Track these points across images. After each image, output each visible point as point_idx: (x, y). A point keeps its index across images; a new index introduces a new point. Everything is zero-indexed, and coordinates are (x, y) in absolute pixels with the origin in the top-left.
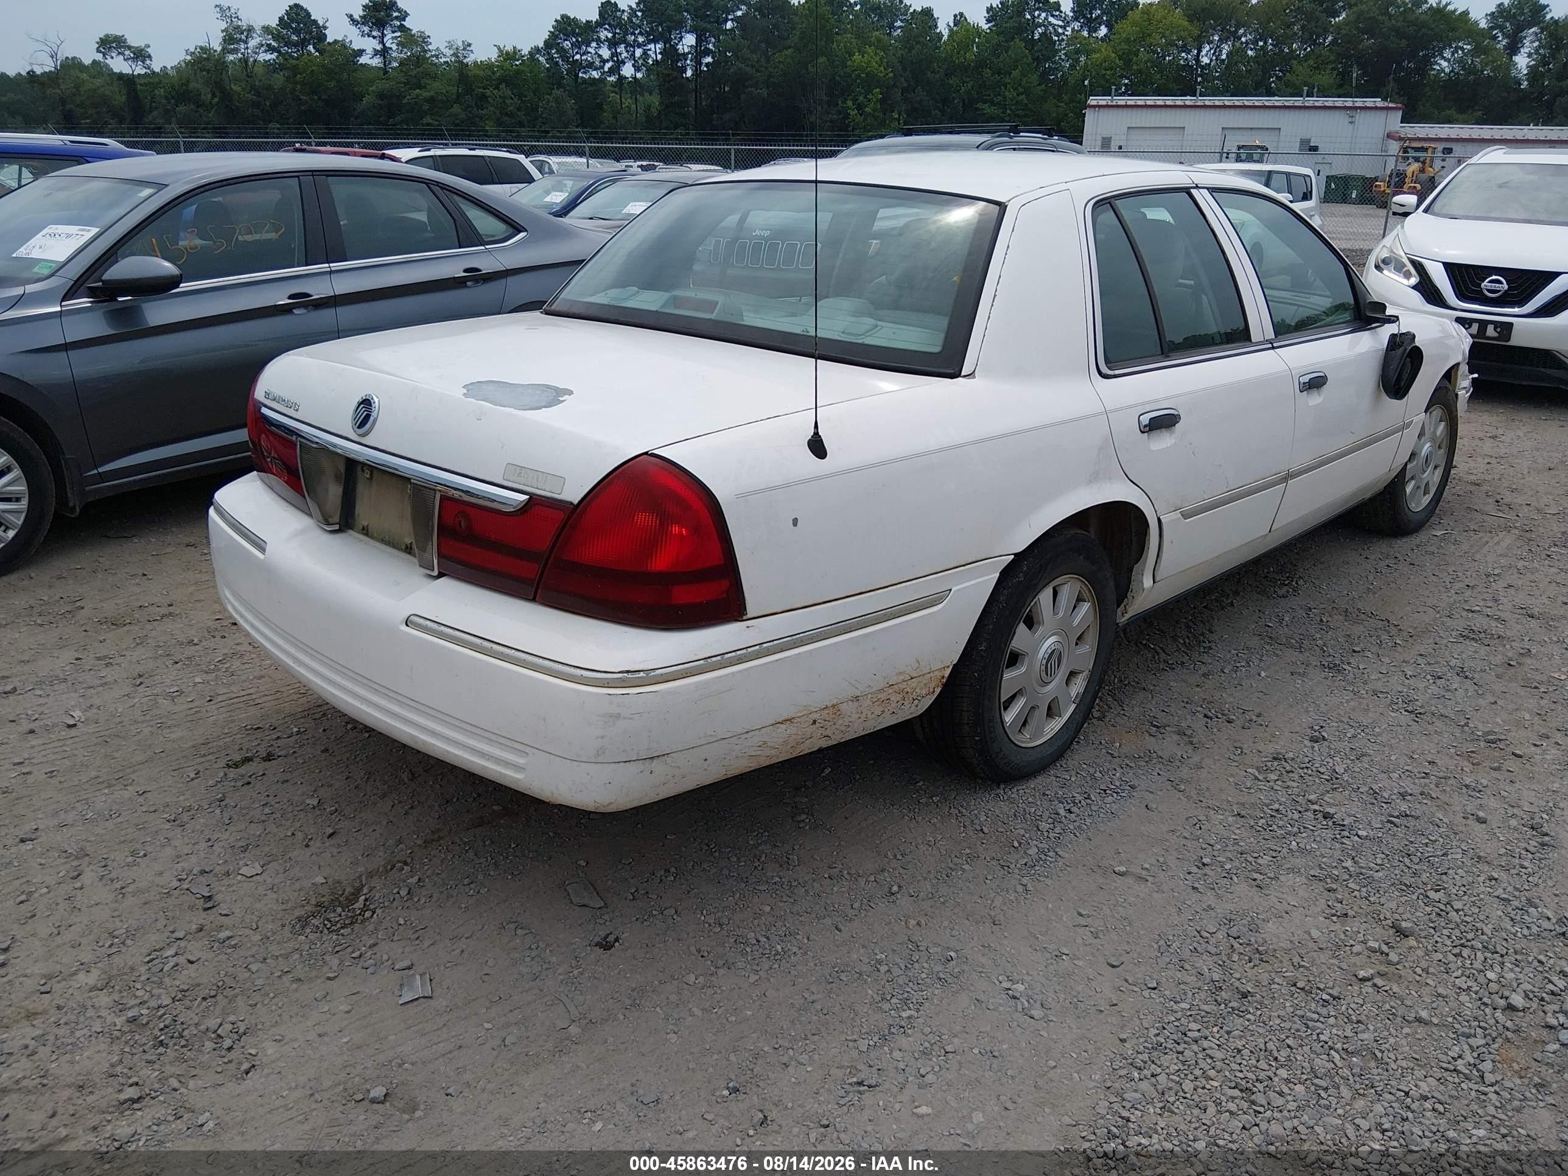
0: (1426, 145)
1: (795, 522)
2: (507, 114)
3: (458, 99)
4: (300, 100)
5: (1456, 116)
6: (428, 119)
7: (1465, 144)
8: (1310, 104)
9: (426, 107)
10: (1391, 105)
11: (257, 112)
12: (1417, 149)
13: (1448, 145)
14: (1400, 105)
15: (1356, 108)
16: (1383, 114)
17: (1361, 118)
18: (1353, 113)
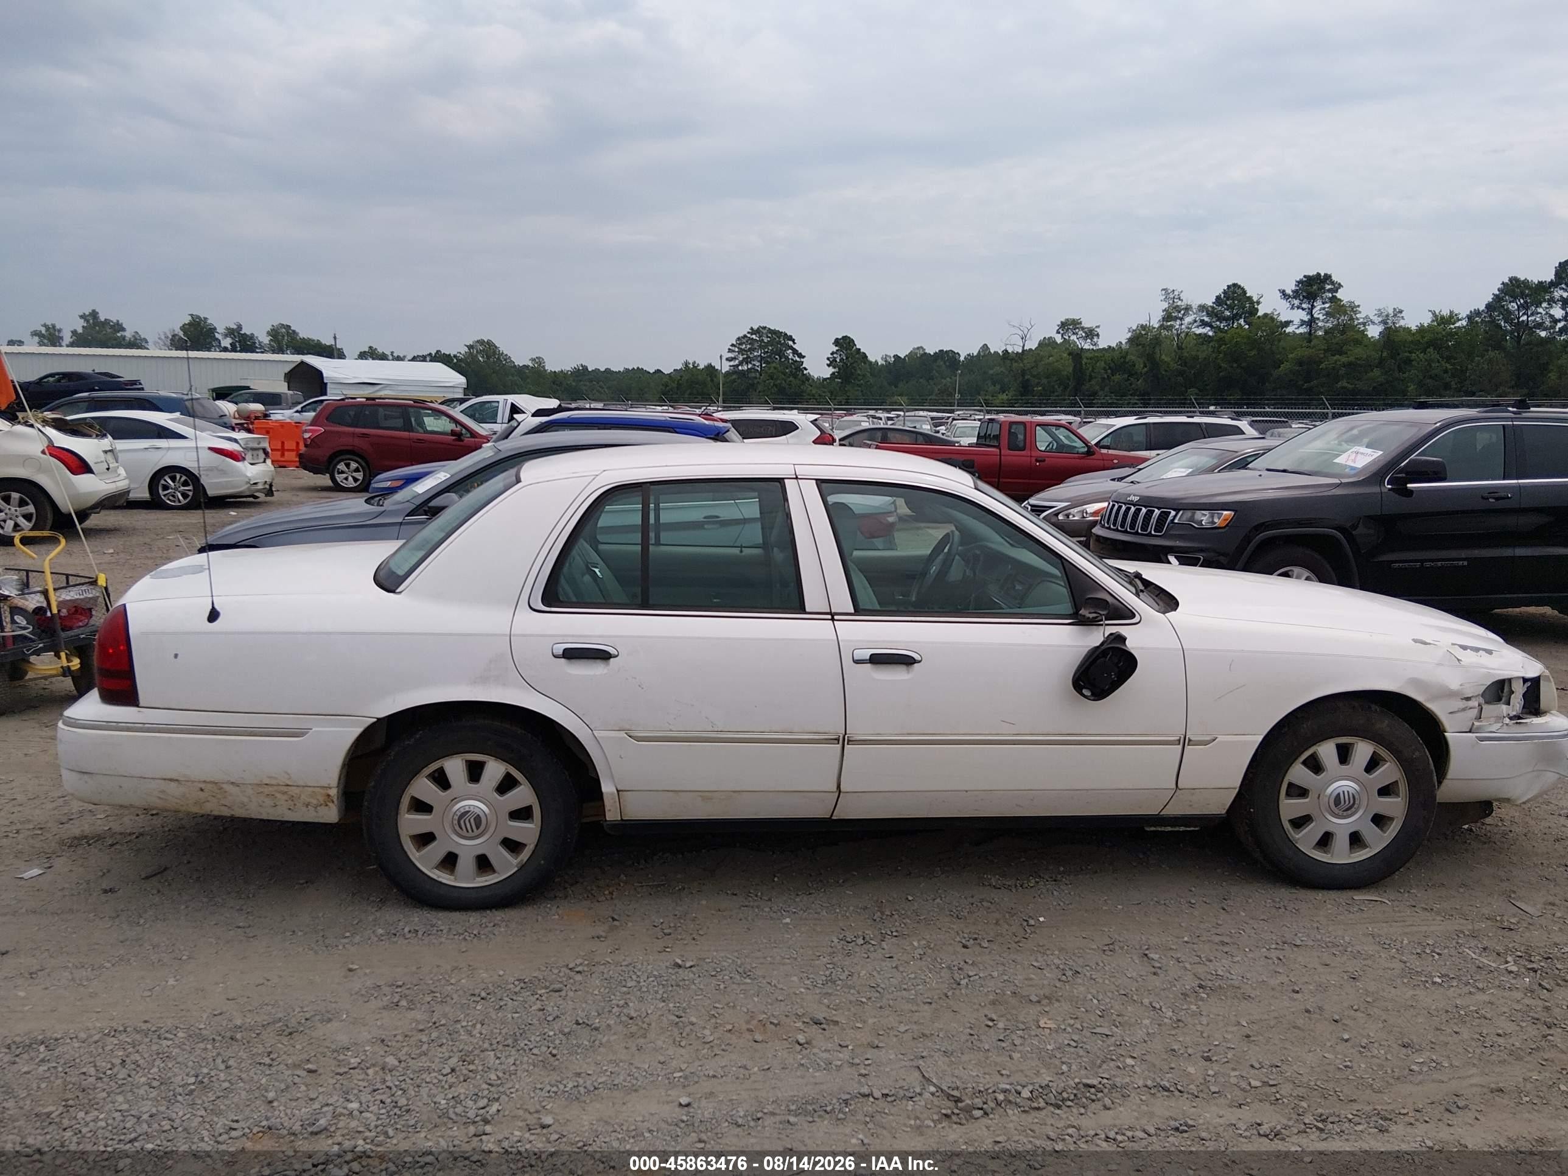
1: (176, 656)
2: (1431, 377)
3: (1381, 363)
4: (1220, 367)
6: (1343, 383)
9: (1343, 371)
11: (1180, 379)
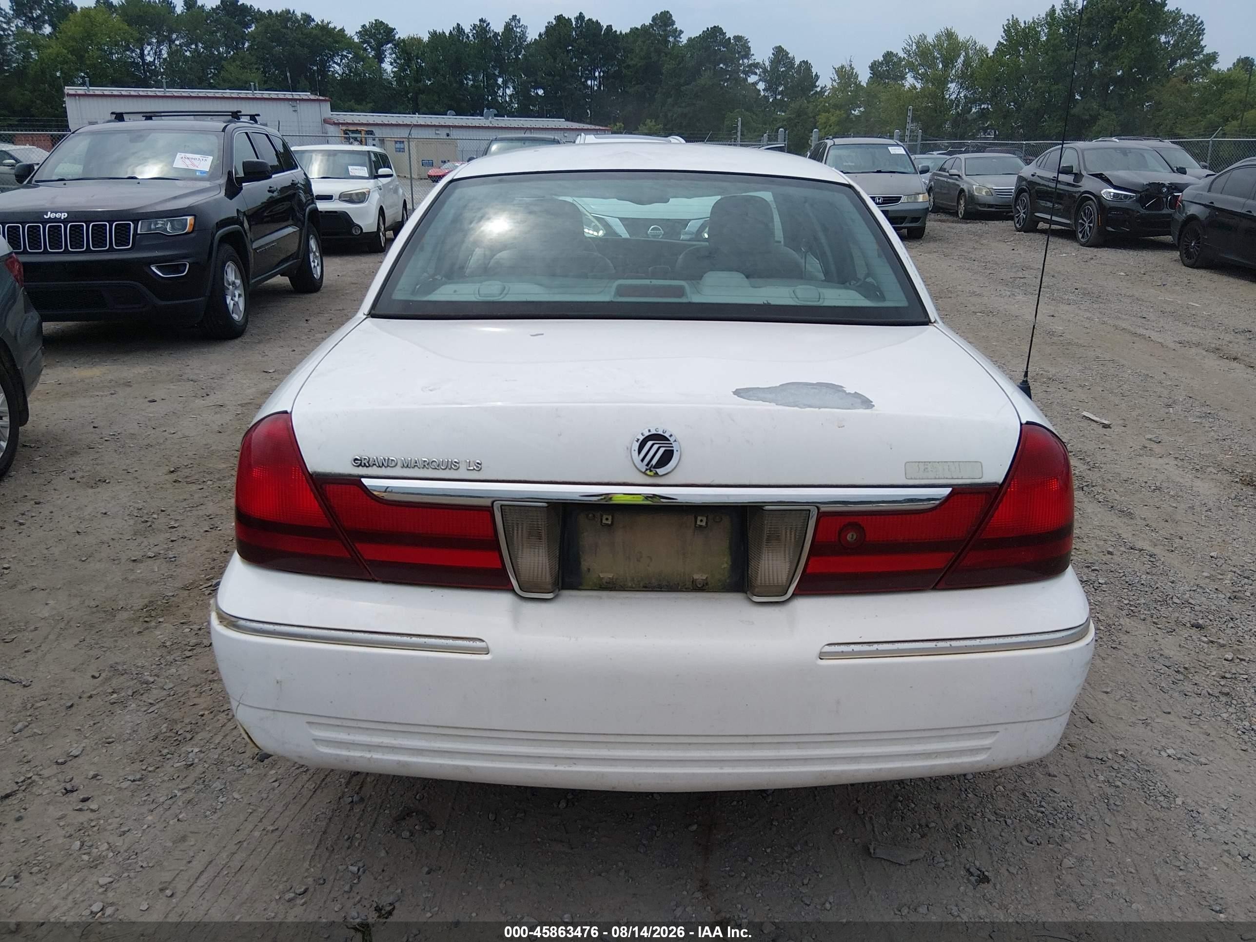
0: (359, 128)
5: (357, 107)
7: (381, 127)
8: (259, 96)
10: (321, 98)
12: (353, 132)
13: (369, 128)
14: (327, 98)
15: (296, 100)
16: (317, 104)
17: (303, 108)
18: (294, 104)
